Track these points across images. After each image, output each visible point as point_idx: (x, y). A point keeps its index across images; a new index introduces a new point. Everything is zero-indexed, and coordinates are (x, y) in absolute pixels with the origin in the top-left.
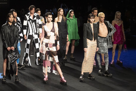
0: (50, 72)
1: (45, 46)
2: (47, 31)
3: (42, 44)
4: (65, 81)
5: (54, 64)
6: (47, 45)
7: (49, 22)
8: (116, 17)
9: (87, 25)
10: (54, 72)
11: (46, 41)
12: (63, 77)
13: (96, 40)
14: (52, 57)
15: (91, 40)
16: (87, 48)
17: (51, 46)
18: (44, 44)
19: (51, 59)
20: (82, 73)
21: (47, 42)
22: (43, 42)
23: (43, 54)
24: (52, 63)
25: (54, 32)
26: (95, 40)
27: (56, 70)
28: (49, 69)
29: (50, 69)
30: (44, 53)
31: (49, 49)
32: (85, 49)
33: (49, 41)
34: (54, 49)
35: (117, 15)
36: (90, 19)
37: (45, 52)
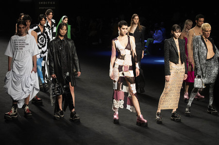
0: (123, 107)
1: (118, 70)
2: (120, 49)
3: (114, 66)
4: (146, 121)
5: (129, 95)
6: (120, 68)
7: (122, 35)
8: (185, 27)
9: (169, 42)
10: (129, 107)
11: (119, 62)
12: (141, 116)
13: (184, 64)
14: (127, 85)
15: (176, 63)
16: (170, 75)
17: (126, 69)
18: (117, 66)
19: (125, 89)
20: (159, 111)
21: (121, 64)
22: (115, 63)
23: (115, 81)
24: (126, 94)
25: (130, 50)
26: (182, 63)
27: (132, 104)
28: (121, 103)
29: (123, 103)
30: (116, 79)
31: (123, 74)
32: (167, 77)
33: (124, 63)
34: (130, 74)
35: (187, 24)
36: (175, 33)
37: (118, 78)
